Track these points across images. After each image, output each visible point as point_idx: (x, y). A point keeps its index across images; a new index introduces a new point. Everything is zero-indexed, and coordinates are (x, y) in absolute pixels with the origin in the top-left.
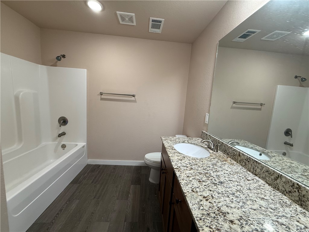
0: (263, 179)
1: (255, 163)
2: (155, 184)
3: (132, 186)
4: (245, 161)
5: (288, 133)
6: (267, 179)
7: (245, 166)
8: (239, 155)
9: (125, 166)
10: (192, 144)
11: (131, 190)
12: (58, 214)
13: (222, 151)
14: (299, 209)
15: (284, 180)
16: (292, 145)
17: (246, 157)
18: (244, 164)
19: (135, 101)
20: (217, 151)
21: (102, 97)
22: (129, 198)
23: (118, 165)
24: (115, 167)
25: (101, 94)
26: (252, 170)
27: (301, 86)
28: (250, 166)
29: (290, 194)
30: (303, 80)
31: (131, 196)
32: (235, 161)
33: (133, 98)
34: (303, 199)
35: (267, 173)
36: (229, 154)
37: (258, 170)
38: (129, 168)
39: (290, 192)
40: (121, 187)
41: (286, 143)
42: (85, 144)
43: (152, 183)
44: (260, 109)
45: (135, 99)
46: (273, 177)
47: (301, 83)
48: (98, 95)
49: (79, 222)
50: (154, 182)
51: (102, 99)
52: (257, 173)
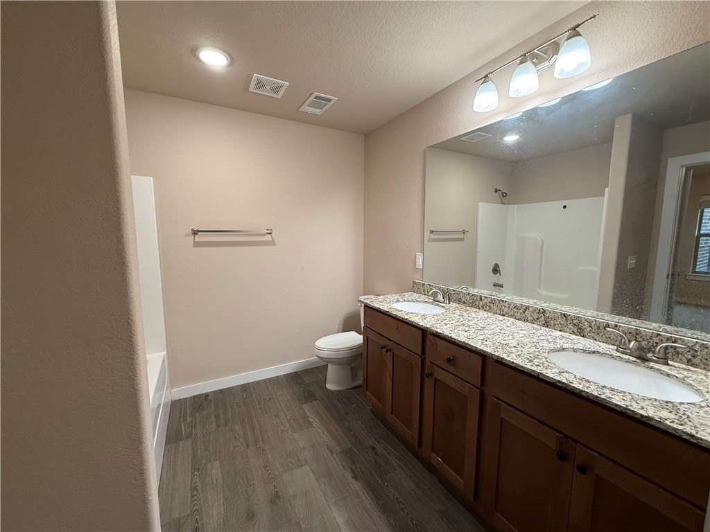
0: (512, 316)
1: (501, 303)
2: (341, 390)
3: (305, 406)
4: (489, 304)
5: (496, 270)
6: (516, 315)
7: (490, 310)
8: (481, 299)
9: (264, 381)
10: (409, 301)
11: (307, 412)
12: (192, 496)
13: (455, 302)
14: (547, 329)
15: (531, 310)
16: (502, 286)
17: (489, 300)
18: (488, 308)
19: (272, 243)
20: (449, 303)
21: (196, 240)
22: (314, 425)
23: (248, 383)
24: (245, 388)
25: (195, 233)
26: (498, 312)
27: (502, 203)
28: (496, 308)
29: (538, 321)
30: (504, 195)
31: (313, 419)
32: (476, 308)
33: (268, 238)
34: (549, 320)
35: (515, 310)
36: (466, 302)
37: (506, 309)
38: (275, 381)
39: (538, 319)
40: (285, 413)
41: (495, 285)
42: (165, 353)
43: (337, 391)
44: (462, 240)
45: (271, 239)
46: (521, 311)
47: (501, 199)
48: (187, 235)
49: (252, 488)
50: (339, 389)
51: (196, 244)
52: (504, 313)
